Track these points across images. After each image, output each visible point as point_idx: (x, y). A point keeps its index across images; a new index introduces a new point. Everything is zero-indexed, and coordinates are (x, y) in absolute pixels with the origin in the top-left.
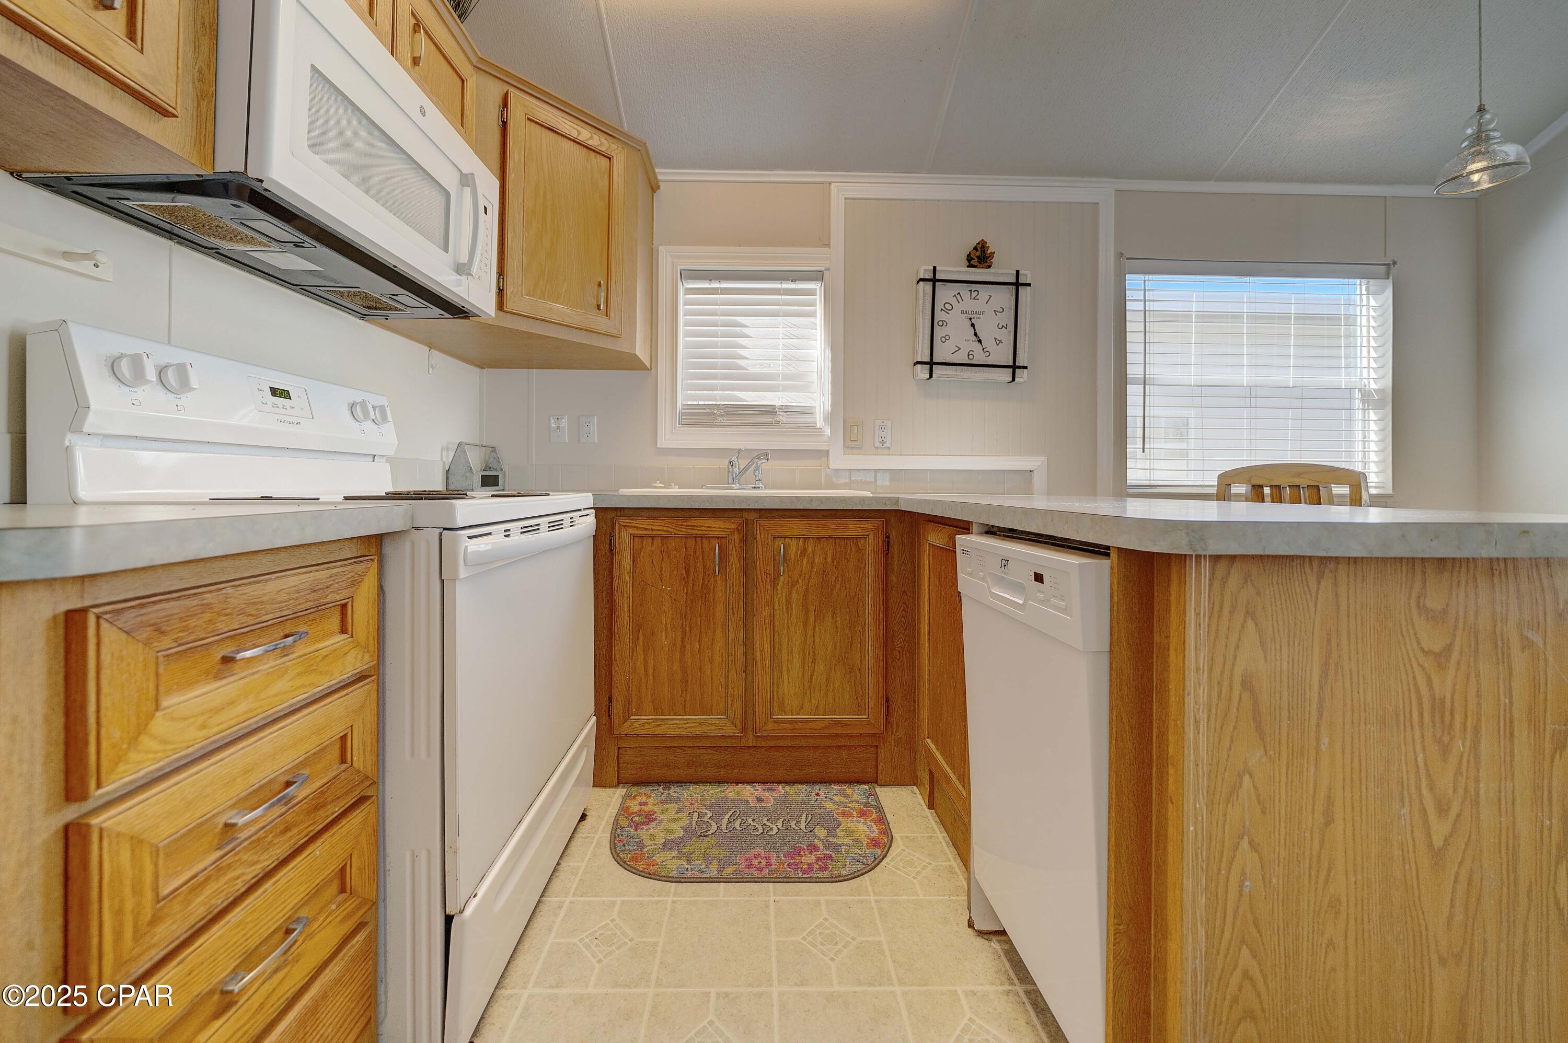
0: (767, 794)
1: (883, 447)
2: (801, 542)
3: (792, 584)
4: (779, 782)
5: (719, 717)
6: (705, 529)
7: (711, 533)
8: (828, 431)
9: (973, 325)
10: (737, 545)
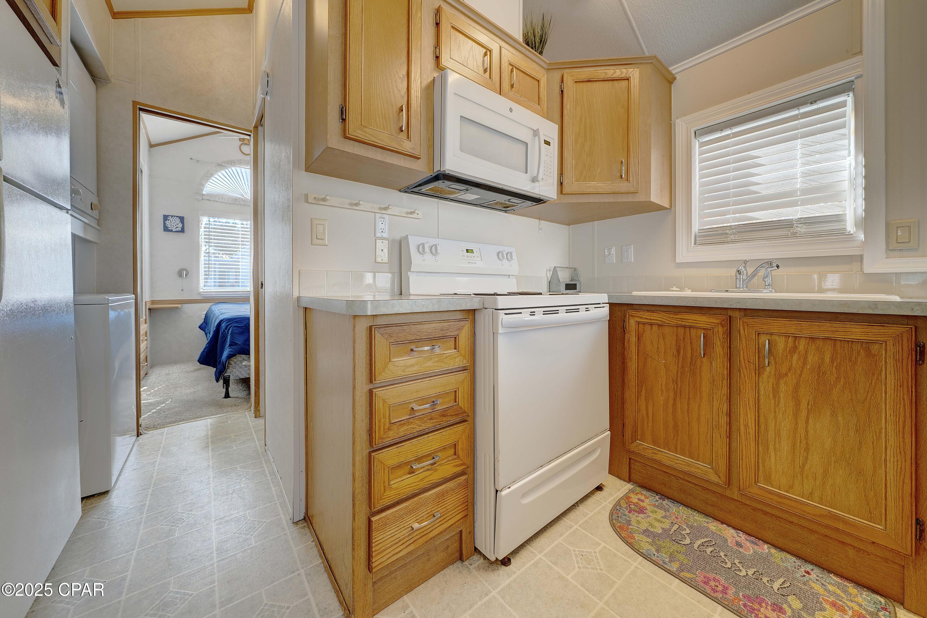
0: (748, 544)
4: (766, 542)
5: (705, 465)
6: (692, 321)
7: (697, 325)
8: (862, 237)
10: (721, 336)
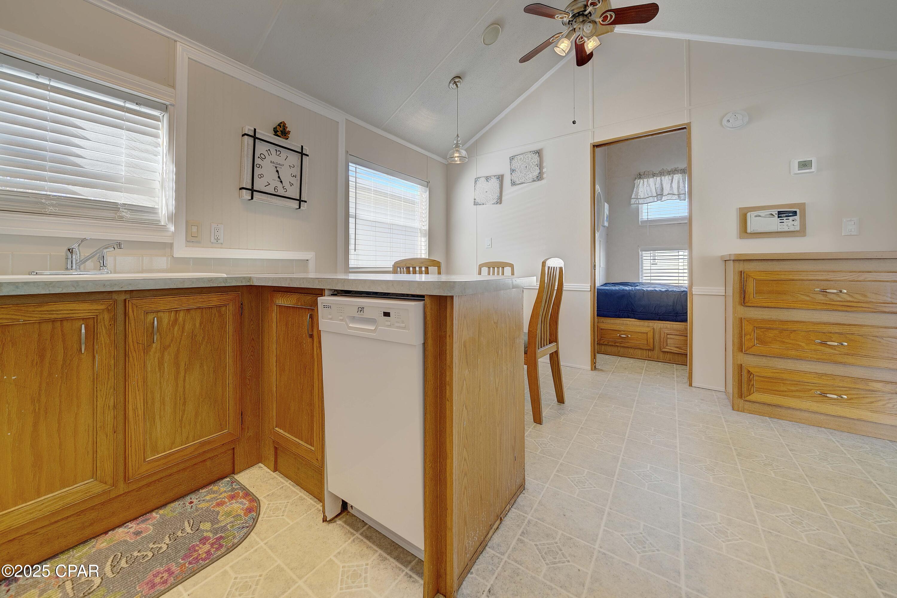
0: (143, 526)
1: (217, 242)
2: (173, 314)
3: (164, 348)
4: (152, 511)
8: (172, 228)
9: (277, 171)
10: (107, 323)
